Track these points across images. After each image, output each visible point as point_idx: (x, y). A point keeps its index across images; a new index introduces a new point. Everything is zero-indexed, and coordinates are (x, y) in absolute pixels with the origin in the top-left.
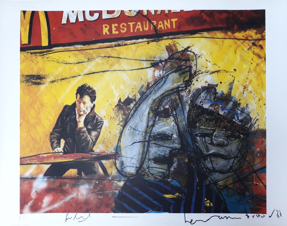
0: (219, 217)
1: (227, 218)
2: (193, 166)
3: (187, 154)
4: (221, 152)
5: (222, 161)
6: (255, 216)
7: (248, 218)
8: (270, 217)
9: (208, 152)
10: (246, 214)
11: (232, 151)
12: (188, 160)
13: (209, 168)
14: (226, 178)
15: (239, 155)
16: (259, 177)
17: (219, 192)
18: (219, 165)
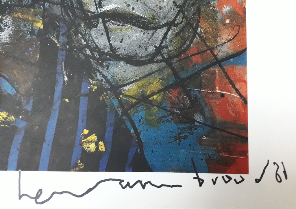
0: (120, 184)
1: (144, 187)
2: (56, 41)
3: (42, 8)
4: (133, 9)
5: (136, 32)
6: (220, 181)
7: (201, 185)
8: (257, 181)
9: (100, 6)
10: (194, 175)
11: (161, 8)
12: (43, 23)
13: (99, 49)
14: (144, 77)
15: (179, 20)
16: (228, 77)
17: (125, 112)
18: (126, 41)
